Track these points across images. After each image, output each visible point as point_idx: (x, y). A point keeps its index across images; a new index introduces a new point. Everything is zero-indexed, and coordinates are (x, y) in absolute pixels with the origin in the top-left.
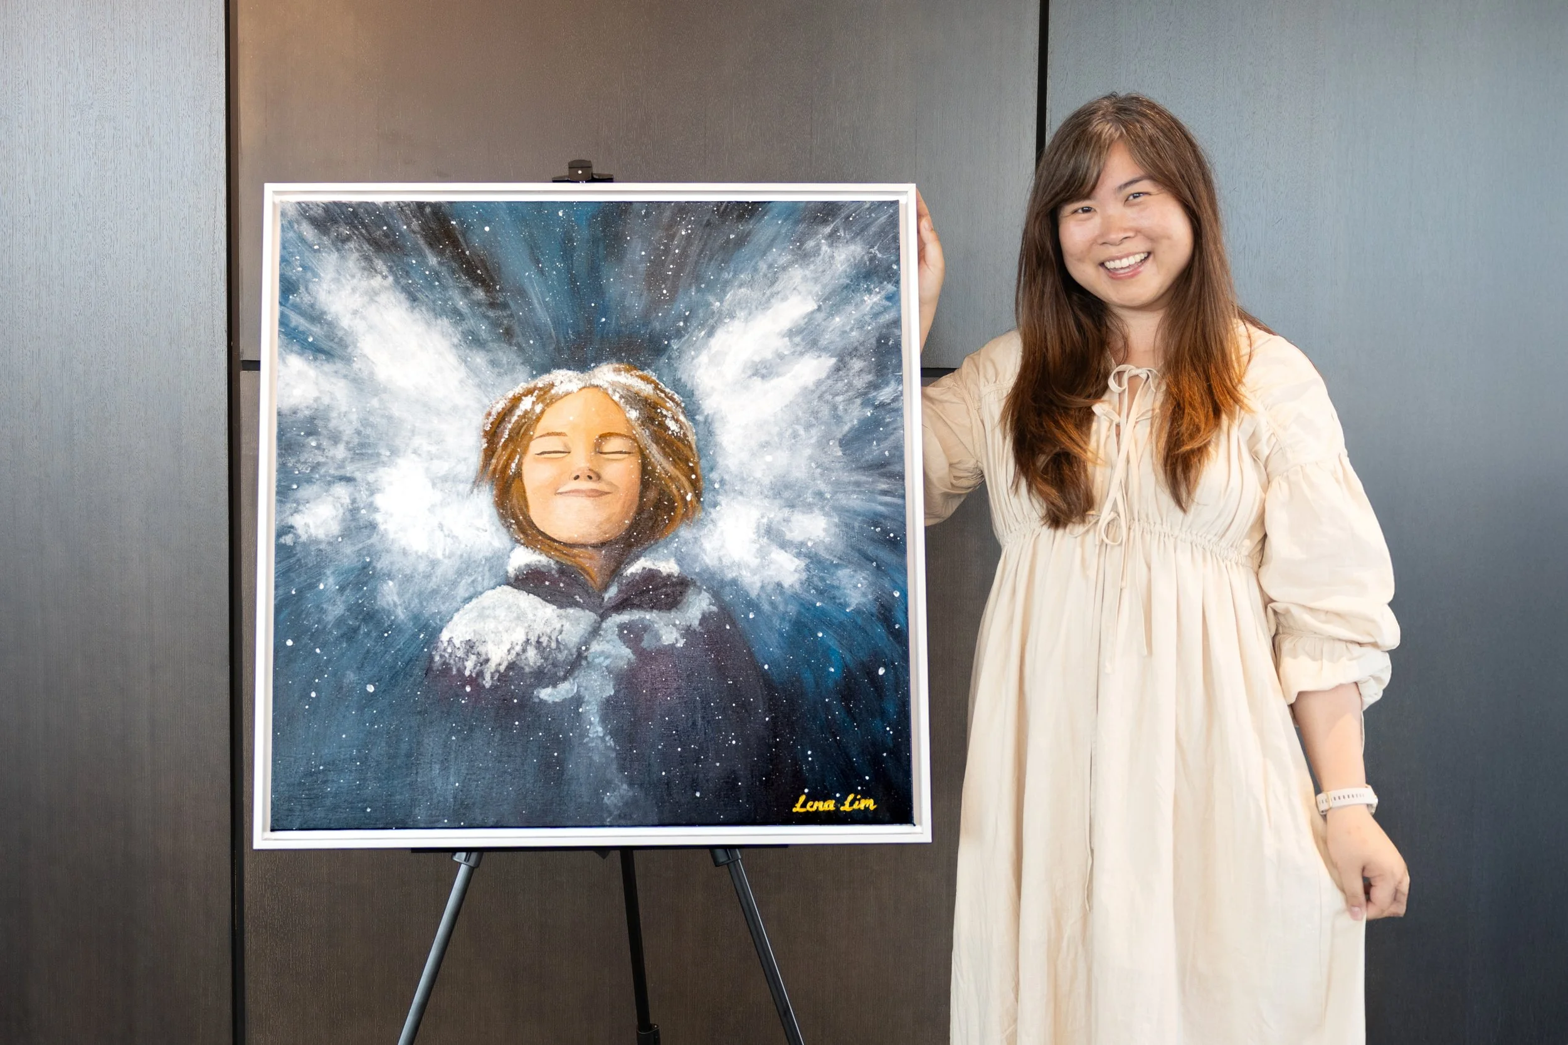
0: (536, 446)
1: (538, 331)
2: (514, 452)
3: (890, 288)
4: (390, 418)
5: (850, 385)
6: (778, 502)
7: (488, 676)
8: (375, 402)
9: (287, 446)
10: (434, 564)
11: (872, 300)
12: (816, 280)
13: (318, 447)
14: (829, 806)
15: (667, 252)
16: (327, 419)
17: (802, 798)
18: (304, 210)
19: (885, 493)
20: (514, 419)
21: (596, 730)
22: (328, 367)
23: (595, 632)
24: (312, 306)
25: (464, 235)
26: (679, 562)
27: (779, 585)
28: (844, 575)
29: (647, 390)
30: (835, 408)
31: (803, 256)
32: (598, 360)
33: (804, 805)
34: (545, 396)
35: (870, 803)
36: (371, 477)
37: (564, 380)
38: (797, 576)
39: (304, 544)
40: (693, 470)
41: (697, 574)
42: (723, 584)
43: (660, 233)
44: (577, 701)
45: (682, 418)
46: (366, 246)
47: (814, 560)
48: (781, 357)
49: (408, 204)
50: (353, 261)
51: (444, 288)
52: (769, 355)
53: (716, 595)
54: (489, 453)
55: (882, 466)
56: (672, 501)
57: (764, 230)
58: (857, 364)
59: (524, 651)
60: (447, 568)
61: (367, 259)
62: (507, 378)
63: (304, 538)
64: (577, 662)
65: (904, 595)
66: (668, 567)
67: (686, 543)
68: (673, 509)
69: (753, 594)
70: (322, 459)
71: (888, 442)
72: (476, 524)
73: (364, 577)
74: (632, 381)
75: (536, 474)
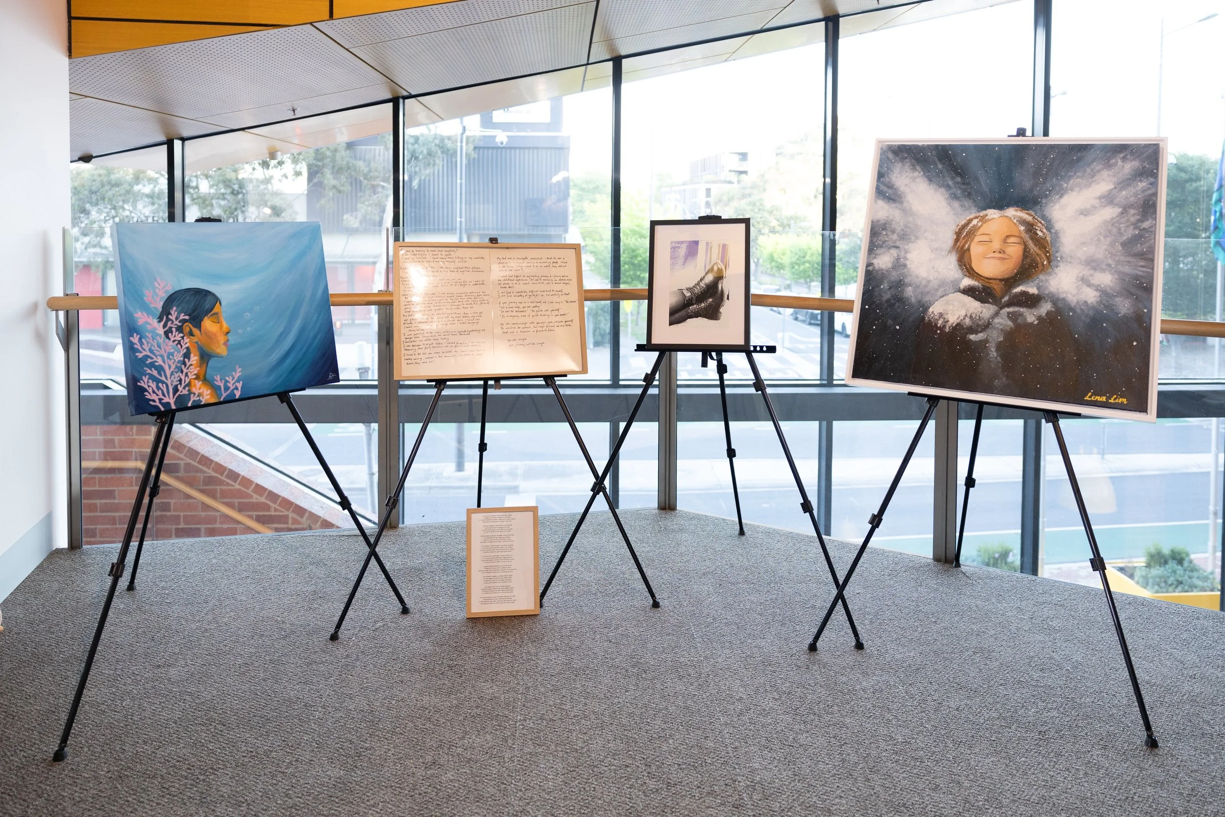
0: (977, 239)
1: (983, 194)
2: (968, 240)
3: (1152, 180)
4: (916, 225)
5: (1128, 220)
6: (1088, 267)
7: (947, 328)
8: (911, 219)
9: (872, 233)
10: (929, 282)
11: (1142, 185)
12: (1114, 176)
13: (886, 235)
14: (1104, 399)
15: (1043, 164)
16: (891, 225)
17: (1090, 394)
18: (890, 147)
19: (1143, 266)
20: (969, 227)
21: (993, 353)
22: (893, 205)
23: (997, 314)
24: (889, 182)
25: (954, 157)
26: (1038, 288)
27: (1086, 302)
28: (1118, 300)
29: (1029, 218)
30: (1120, 229)
31: (1109, 166)
32: (1008, 205)
33: (1090, 397)
34: (983, 219)
35: (1125, 401)
36: (906, 247)
37: (992, 213)
38: (1095, 299)
39: (877, 271)
40: (1048, 252)
41: (1047, 295)
42: (1058, 299)
43: (1041, 157)
44: (986, 341)
45: (1045, 230)
46: (913, 161)
47: (1104, 293)
48: (1095, 207)
49: (932, 145)
50: (907, 166)
51: (944, 177)
52: (1088, 206)
53: (1054, 304)
54: (957, 240)
55: (1143, 255)
56: (1037, 264)
57: (1091, 155)
58: (1132, 211)
59: (964, 319)
60: (935, 283)
61: (913, 165)
62: (967, 212)
63: (877, 268)
64: (987, 326)
65: (1150, 311)
66: (1033, 290)
67: (1042, 281)
68: (1037, 267)
69: (1073, 305)
70: (887, 239)
71: (1147, 245)
72: (949, 268)
73: (899, 284)
74: (1023, 215)
75: (976, 250)
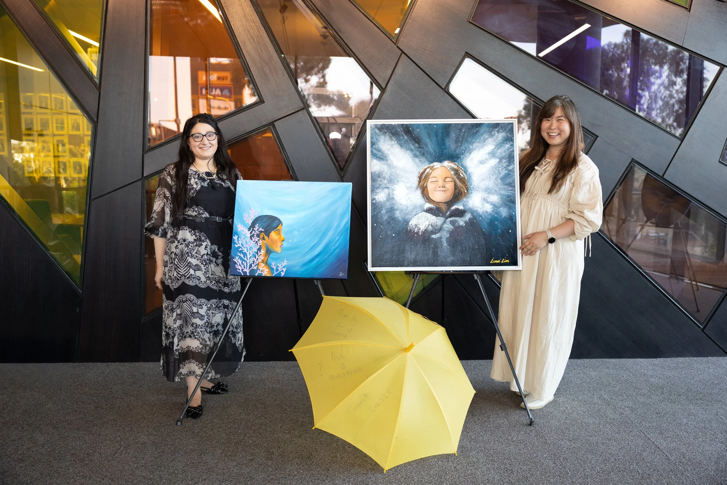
0: (430, 180)
1: (430, 154)
2: (425, 181)
3: (512, 143)
4: (397, 174)
5: (502, 165)
6: (487, 192)
7: (420, 232)
8: (393, 170)
9: (373, 180)
10: (407, 207)
11: (507, 146)
12: (494, 141)
13: (381, 180)
14: (499, 261)
15: (460, 135)
16: (383, 174)
17: (492, 260)
18: (376, 126)
19: (511, 190)
20: (425, 174)
21: (445, 244)
22: (382, 162)
23: (445, 222)
24: (378, 148)
25: (413, 131)
26: (464, 206)
27: (487, 211)
28: (501, 209)
29: (456, 167)
30: (499, 171)
31: (491, 136)
32: (444, 160)
33: (493, 261)
34: (432, 168)
35: (508, 261)
36: (393, 187)
37: (436, 165)
38: (491, 209)
39: (378, 203)
40: (466, 185)
41: (468, 209)
42: (474, 211)
43: (458, 131)
44: (441, 238)
45: (464, 173)
46: (390, 134)
47: (494, 206)
48: (486, 159)
49: (400, 124)
50: (387, 138)
51: (409, 144)
52: (484, 159)
53: (472, 214)
54: (420, 182)
55: (510, 184)
56: (462, 192)
57: (482, 130)
58: (504, 161)
59: (428, 226)
60: (410, 208)
61: (391, 137)
62: (424, 164)
63: (378, 201)
64: (440, 229)
65: (515, 213)
66: (461, 207)
67: (465, 202)
68: (462, 194)
69: (481, 214)
70: (381, 183)
71: (512, 179)
72: (417, 198)
73: (392, 210)
74: (452, 165)
75: (430, 186)
